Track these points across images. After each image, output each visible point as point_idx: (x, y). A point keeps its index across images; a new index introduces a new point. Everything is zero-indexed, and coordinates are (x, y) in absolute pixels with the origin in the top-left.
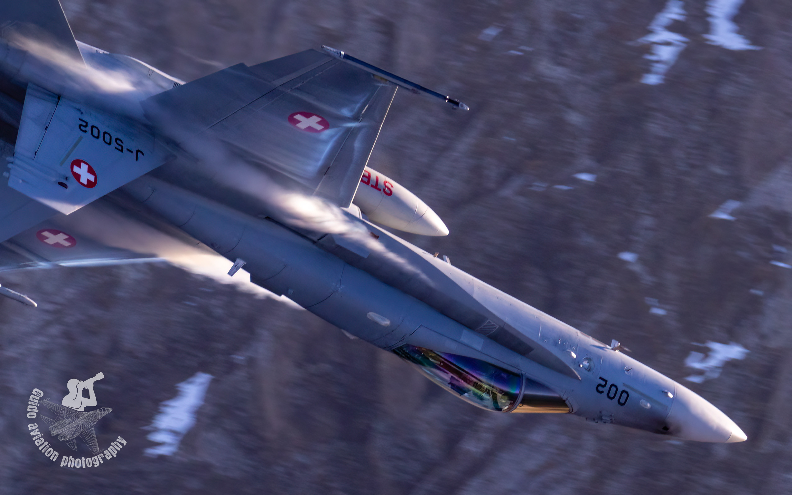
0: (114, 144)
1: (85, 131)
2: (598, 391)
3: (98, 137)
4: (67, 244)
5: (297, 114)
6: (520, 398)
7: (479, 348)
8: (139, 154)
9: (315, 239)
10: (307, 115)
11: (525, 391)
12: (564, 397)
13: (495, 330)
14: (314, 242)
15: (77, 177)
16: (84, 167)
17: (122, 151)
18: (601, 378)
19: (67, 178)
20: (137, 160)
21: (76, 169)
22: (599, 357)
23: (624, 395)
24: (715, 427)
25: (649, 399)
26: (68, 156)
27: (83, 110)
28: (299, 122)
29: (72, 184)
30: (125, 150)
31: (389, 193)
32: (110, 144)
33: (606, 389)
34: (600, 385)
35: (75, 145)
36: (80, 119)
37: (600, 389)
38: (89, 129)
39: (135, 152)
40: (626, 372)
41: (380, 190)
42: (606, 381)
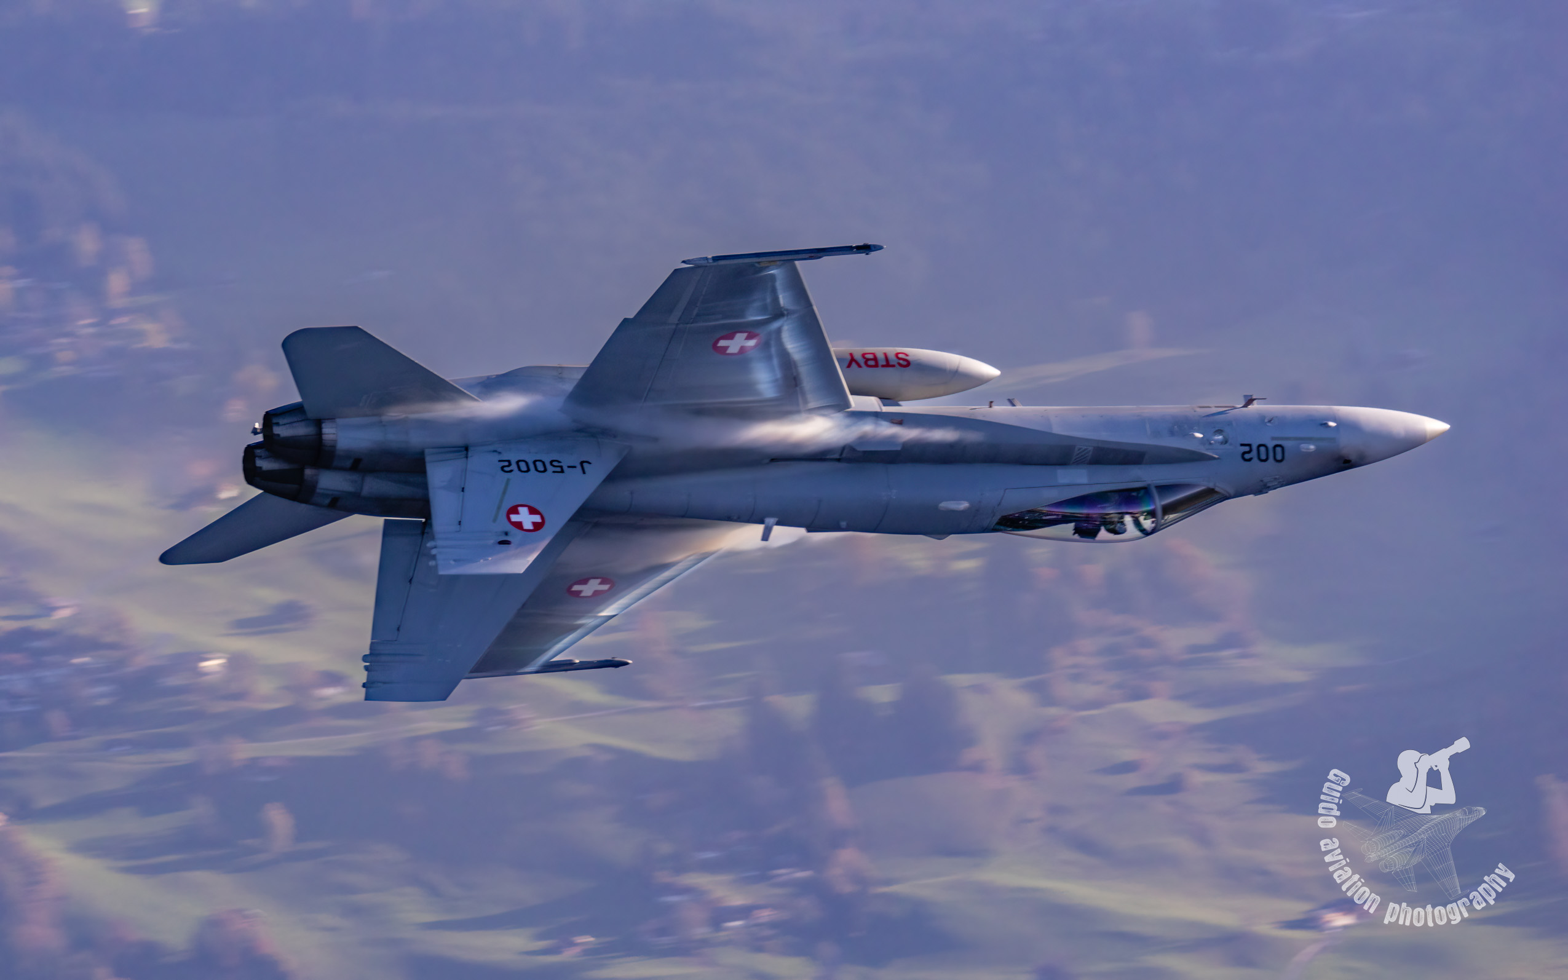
0: (550, 468)
1: (511, 471)
2: (1246, 460)
3: (528, 470)
4: (605, 587)
5: (717, 341)
6: (1159, 512)
7: (1085, 480)
8: (585, 465)
9: (837, 456)
10: (730, 337)
11: (1160, 503)
12: (1211, 485)
13: (1091, 453)
14: (839, 460)
15: (519, 525)
16: (524, 511)
17: (562, 471)
18: (1242, 445)
19: (506, 534)
20: (584, 473)
21: (514, 518)
22: (1229, 423)
23: (1279, 450)
24: (1402, 433)
25: (1309, 440)
26: (499, 508)
27: (499, 450)
28: (727, 348)
29: (516, 535)
30: (565, 468)
31: (905, 363)
32: (545, 470)
33: (1254, 453)
34: (1244, 453)
35: (504, 493)
36: (500, 461)
37: (1247, 456)
38: (514, 466)
39: (579, 467)
40: (1269, 424)
41: (893, 366)
42: (1249, 445)
